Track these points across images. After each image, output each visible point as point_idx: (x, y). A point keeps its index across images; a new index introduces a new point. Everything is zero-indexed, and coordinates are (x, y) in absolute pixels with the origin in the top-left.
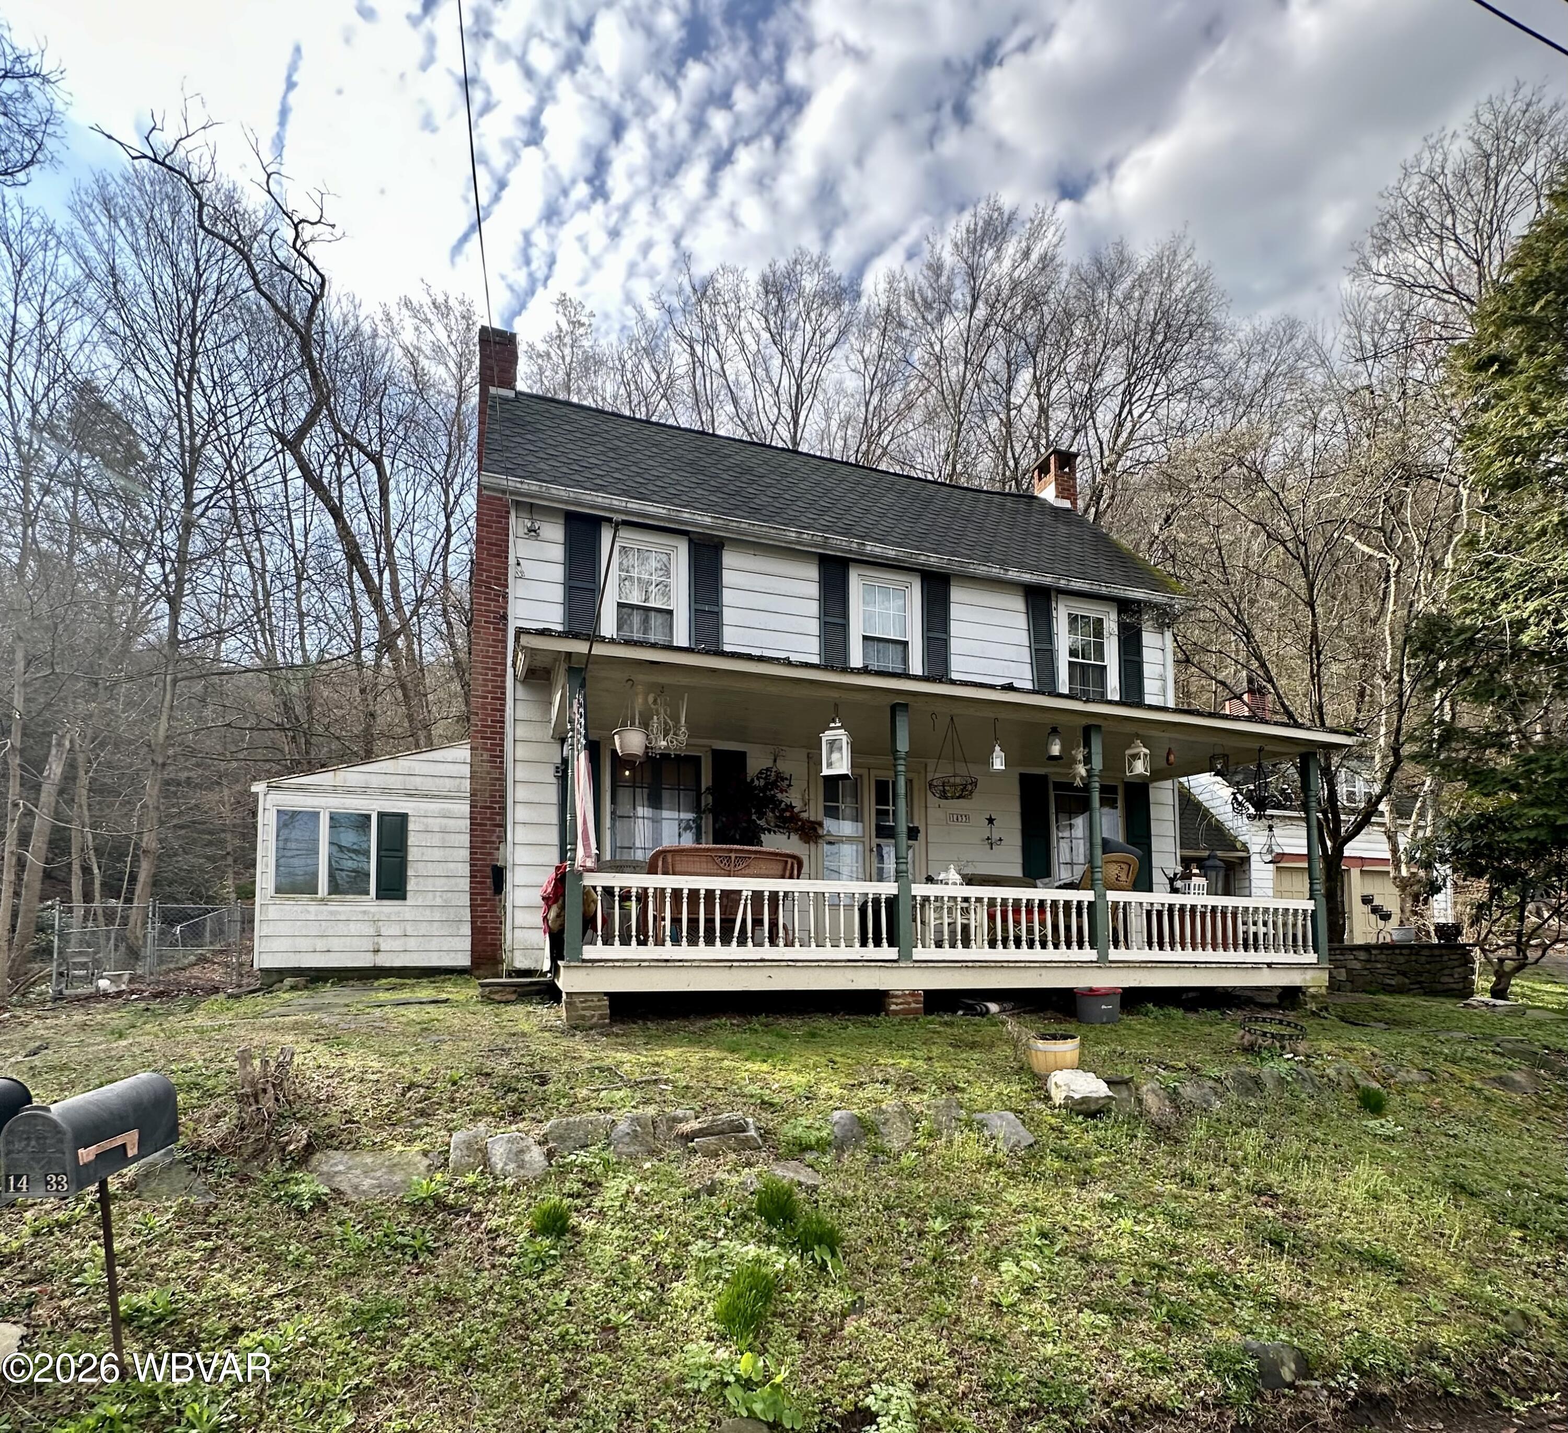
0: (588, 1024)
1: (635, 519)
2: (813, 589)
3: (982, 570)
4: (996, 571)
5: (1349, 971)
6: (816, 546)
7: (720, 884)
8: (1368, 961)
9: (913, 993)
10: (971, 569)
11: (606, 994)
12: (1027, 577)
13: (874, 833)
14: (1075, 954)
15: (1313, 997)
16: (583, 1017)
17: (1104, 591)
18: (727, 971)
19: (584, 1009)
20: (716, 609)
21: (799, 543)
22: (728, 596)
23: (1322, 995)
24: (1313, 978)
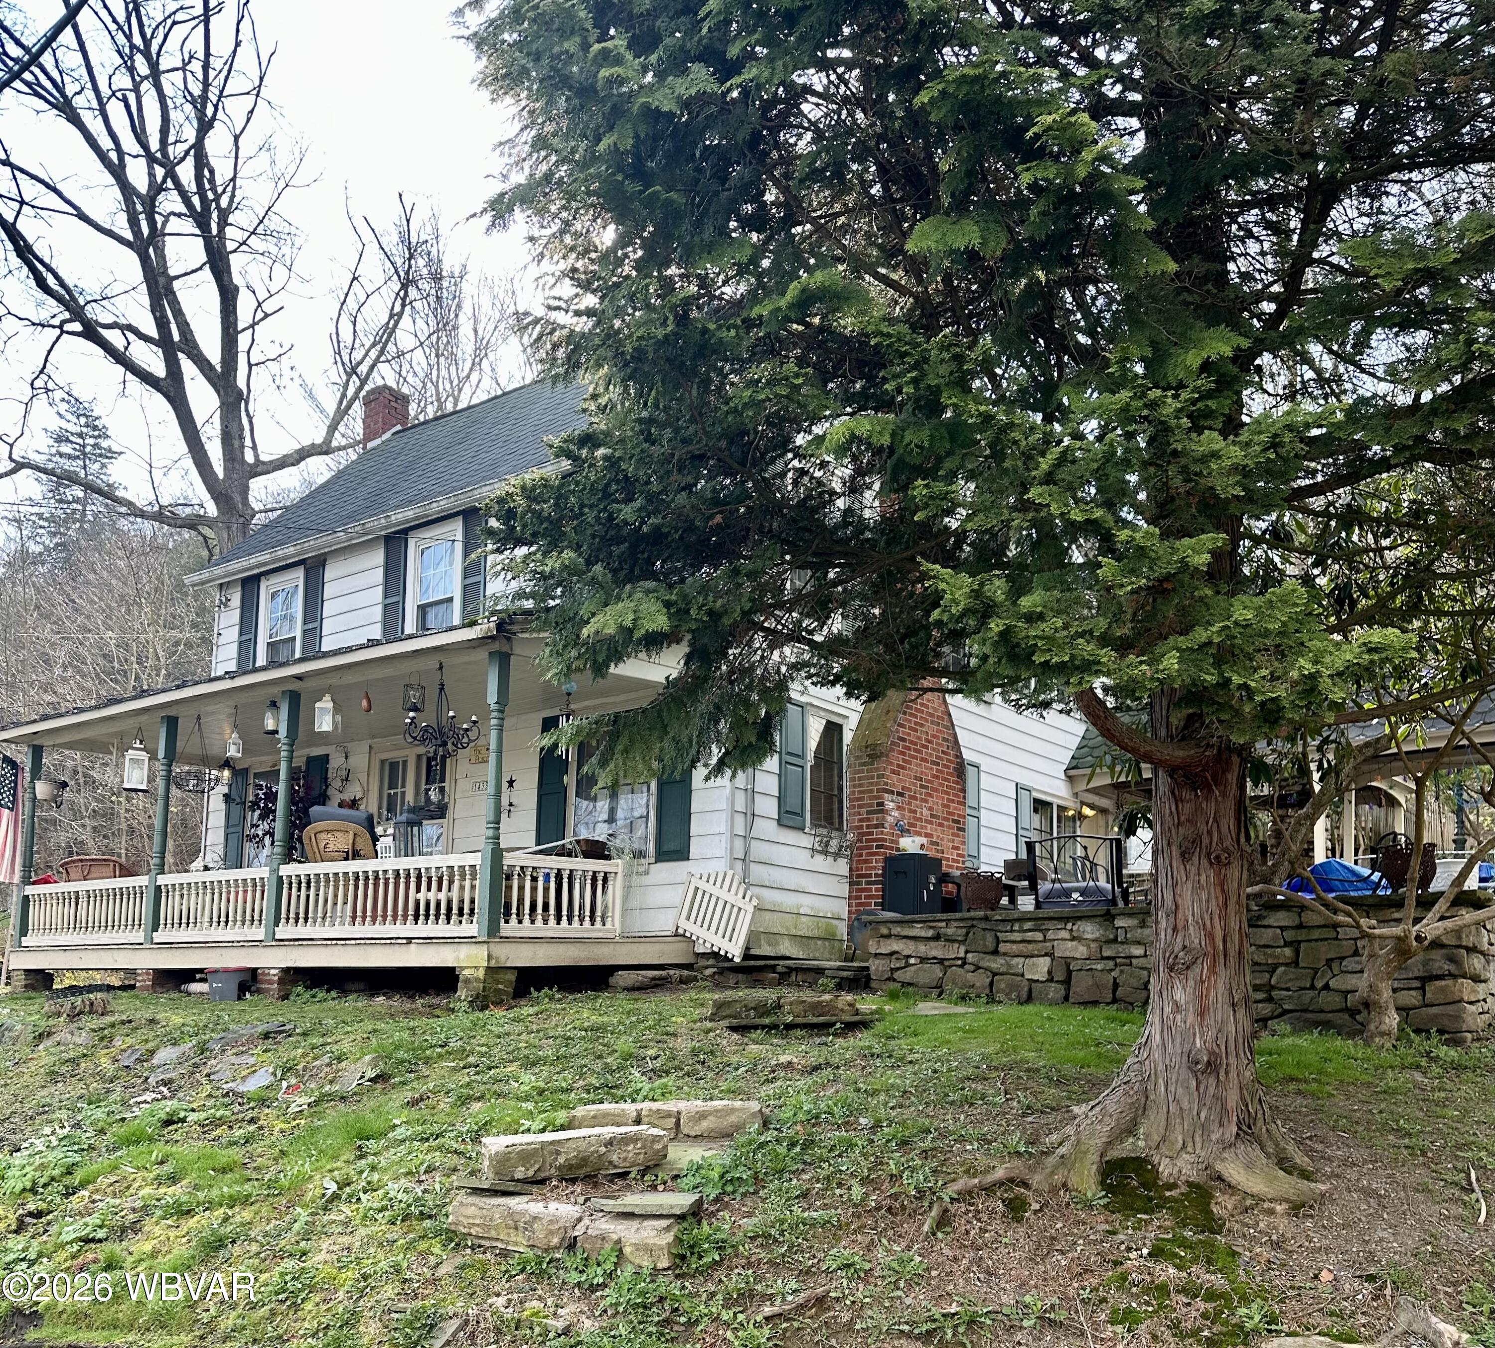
2: (379, 580)
5: (1058, 964)
8: (1111, 941)
14: (252, 933)
20: (316, 625)
23: (477, 979)
24: (468, 957)
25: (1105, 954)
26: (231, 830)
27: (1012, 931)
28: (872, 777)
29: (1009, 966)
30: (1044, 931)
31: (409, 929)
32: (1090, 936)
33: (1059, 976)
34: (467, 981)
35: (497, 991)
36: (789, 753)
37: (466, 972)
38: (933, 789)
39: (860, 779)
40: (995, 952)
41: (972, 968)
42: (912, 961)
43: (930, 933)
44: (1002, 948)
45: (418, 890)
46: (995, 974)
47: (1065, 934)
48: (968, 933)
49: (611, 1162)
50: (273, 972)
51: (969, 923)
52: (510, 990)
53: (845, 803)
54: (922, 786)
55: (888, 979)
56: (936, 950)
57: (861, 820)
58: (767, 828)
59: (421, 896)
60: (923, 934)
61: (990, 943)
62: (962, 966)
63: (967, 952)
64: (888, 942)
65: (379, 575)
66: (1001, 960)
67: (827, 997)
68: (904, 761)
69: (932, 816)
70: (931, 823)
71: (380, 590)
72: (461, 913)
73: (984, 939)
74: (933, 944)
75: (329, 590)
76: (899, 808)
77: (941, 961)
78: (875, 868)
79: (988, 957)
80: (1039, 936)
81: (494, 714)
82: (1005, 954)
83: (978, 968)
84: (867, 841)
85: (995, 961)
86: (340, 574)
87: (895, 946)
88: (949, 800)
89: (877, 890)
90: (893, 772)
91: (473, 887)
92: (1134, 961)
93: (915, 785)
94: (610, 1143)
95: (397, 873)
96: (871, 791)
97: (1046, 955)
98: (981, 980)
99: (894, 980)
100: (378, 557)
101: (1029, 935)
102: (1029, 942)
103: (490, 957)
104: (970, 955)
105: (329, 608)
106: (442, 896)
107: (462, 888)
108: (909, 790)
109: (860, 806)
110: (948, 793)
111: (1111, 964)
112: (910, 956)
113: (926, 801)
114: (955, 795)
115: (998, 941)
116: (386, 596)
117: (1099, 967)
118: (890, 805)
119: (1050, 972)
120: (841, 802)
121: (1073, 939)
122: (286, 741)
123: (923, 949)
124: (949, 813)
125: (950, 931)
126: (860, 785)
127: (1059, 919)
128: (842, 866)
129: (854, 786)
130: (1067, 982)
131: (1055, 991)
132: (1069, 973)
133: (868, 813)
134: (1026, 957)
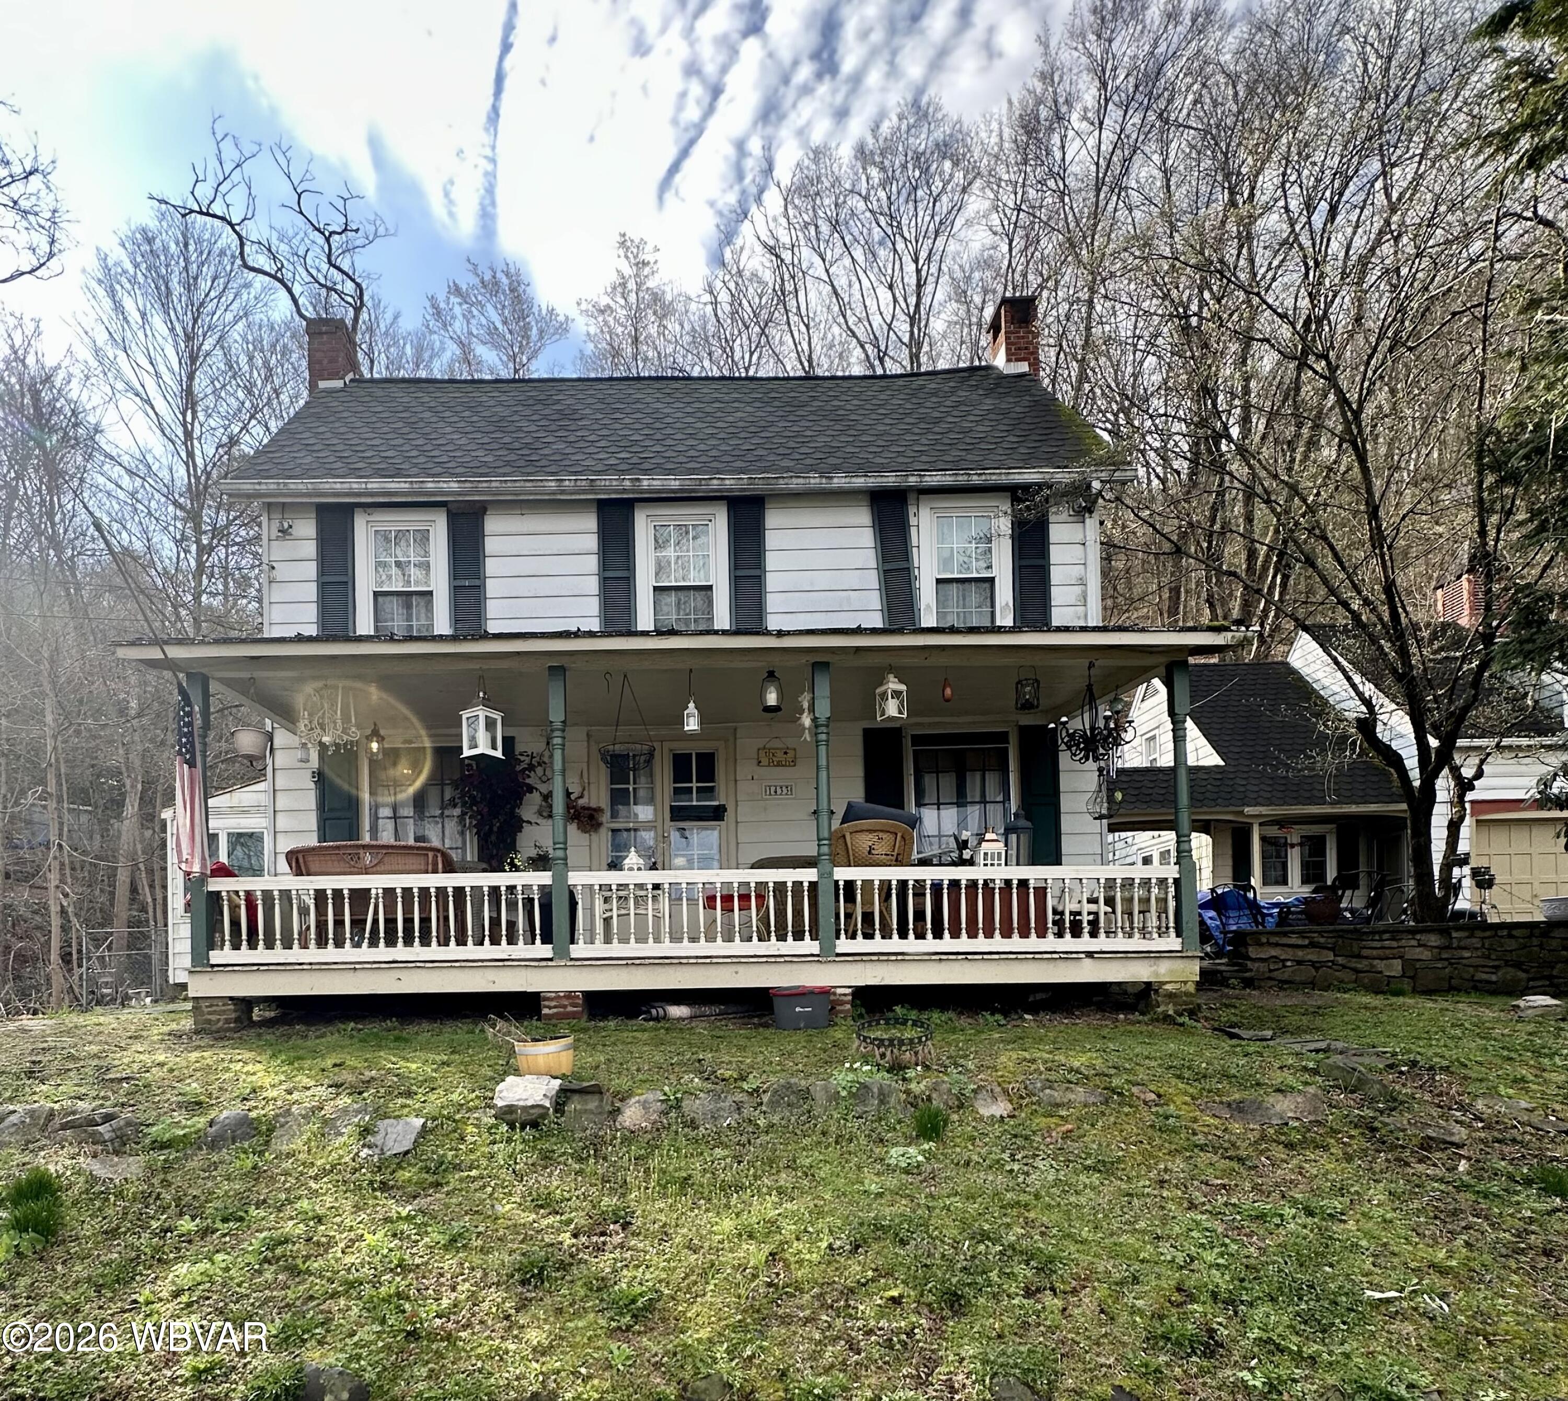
0: (214, 1028)
1: (381, 500)
2: (591, 542)
3: (796, 484)
4: (815, 481)
5: (1408, 964)
6: (584, 492)
7: (348, 883)
8: (1448, 947)
9: (569, 995)
10: (782, 485)
11: (231, 998)
12: (859, 482)
13: (667, 815)
14: (790, 946)
15: (1171, 996)
16: (209, 1022)
17: (976, 480)
18: (351, 973)
19: (210, 1013)
20: (477, 582)
21: (563, 492)
22: (491, 566)
23: (1184, 994)
24: (1171, 972)
25: (1443, 957)
26: (329, 814)
29: (1372, 966)
32: (1432, 944)
33: (1410, 971)
37: (1168, 987)
40: (1359, 956)
41: (1341, 968)
42: (1289, 964)
43: (1306, 942)
44: (1364, 952)
46: (1359, 973)
47: (1414, 943)
48: (1336, 942)
50: (839, 990)
55: (1268, 978)
56: (1311, 955)
60: (1300, 942)
62: (1331, 967)
63: (1335, 956)
64: (1268, 949)
65: (589, 542)
66: (1365, 962)
71: (592, 560)
74: (1307, 950)
77: (1313, 964)
79: (1353, 960)
80: (1394, 944)
82: (1367, 957)
83: (1344, 967)
85: (1359, 963)
87: (1274, 952)
100: (585, 521)
101: (1387, 944)
102: (1386, 948)
104: (1338, 959)
105: (495, 567)
112: (1287, 960)
115: (1361, 948)
116: (604, 568)
123: (1298, 954)
125: (1322, 940)
134: (1384, 959)
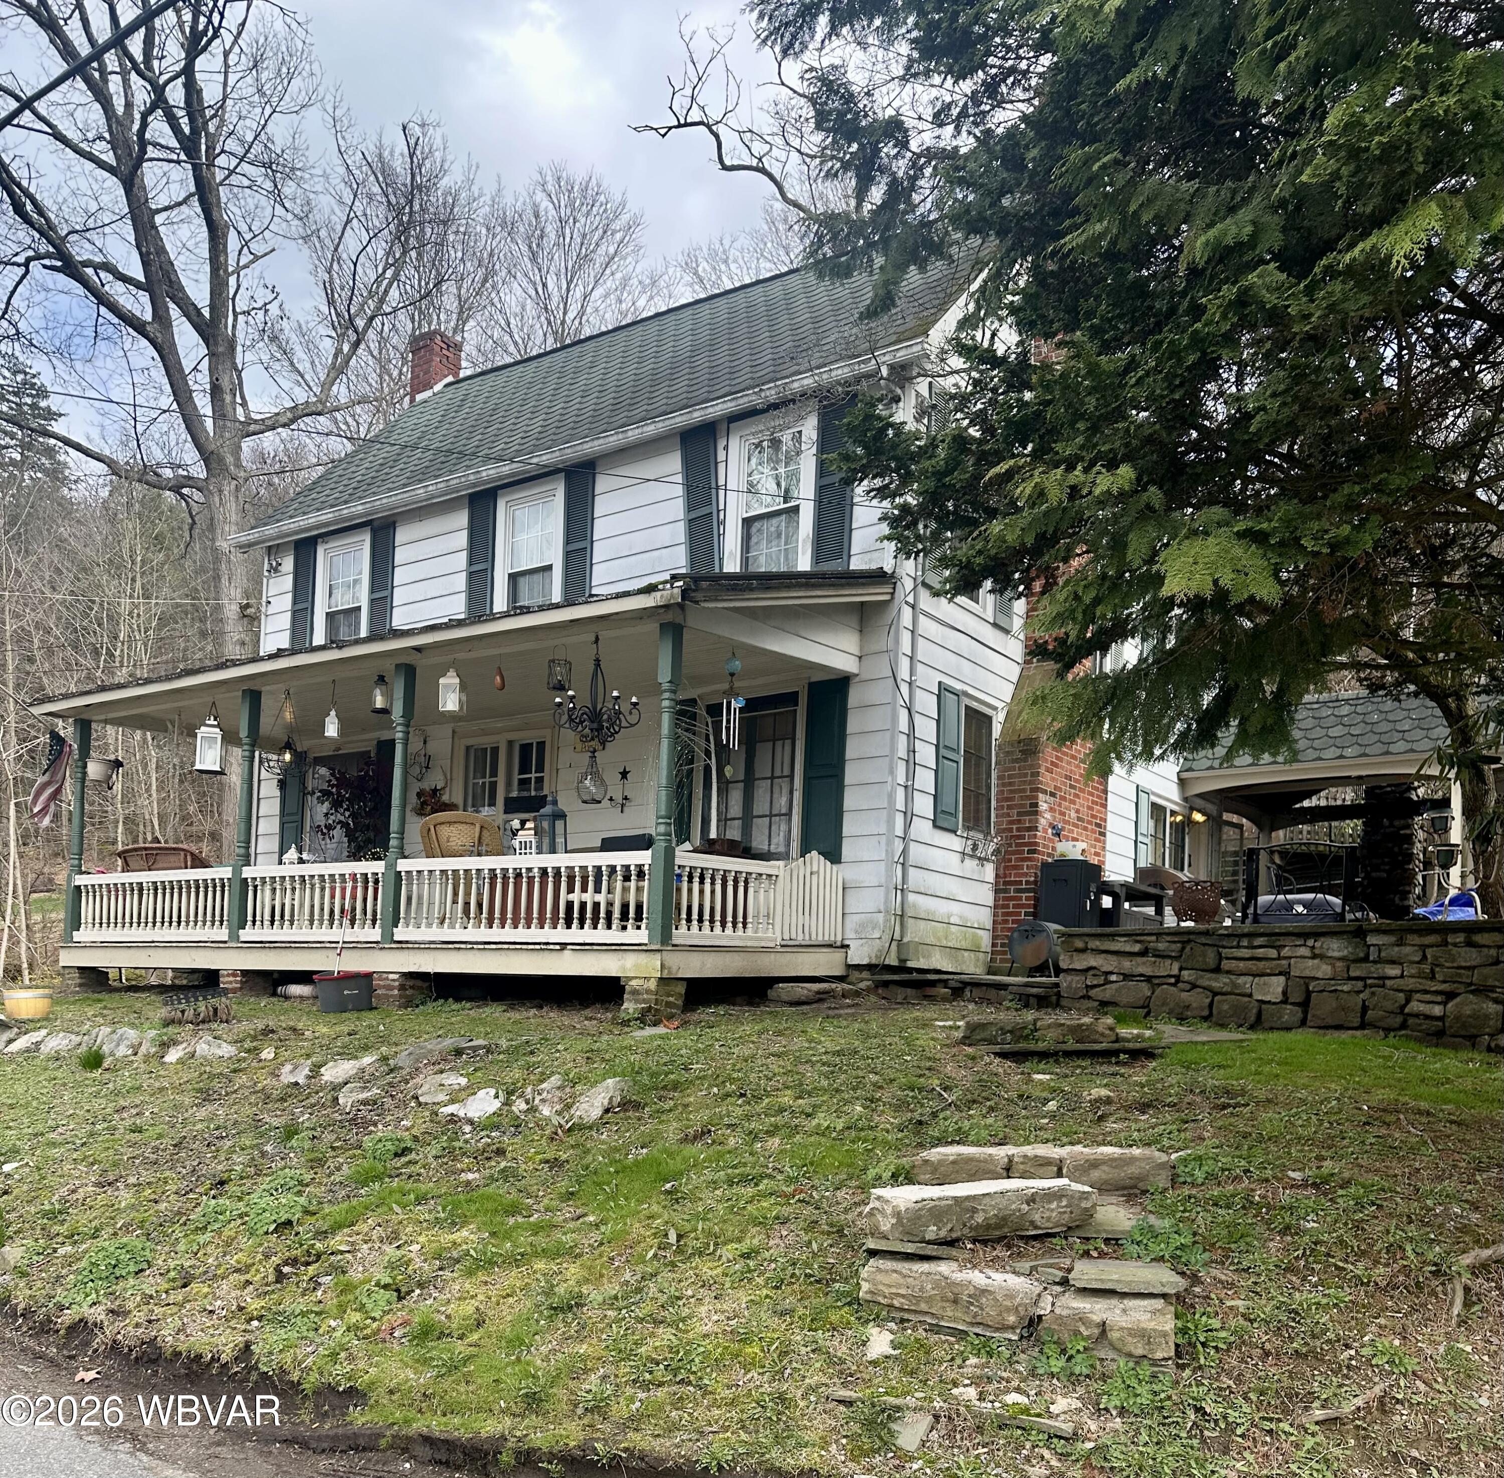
5: (1294, 984)
6: (447, 493)
8: (1361, 961)
9: (234, 973)
18: (129, 950)
21: (432, 497)
23: (648, 991)
24: (636, 966)
25: (1352, 974)
26: (286, 819)
27: (1238, 947)
28: (1026, 775)
29: (1234, 985)
30: (1279, 948)
31: (561, 934)
32: (1336, 954)
33: (1296, 996)
34: (635, 992)
35: (668, 1004)
36: (946, 747)
37: (633, 983)
38: (1081, 790)
39: (1010, 777)
40: (1217, 970)
41: (1188, 987)
42: (1113, 978)
43: (1137, 948)
44: (1226, 965)
45: (571, 890)
46: (1215, 994)
47: (1304, 951)
48: (1183, 949)
49: (1032, 1222)
50: (391, 976)
51: (1185, 938)
52: (680, 1003)
53: (993, 803)
54: (1071, 786)
55: (1083, 997)
56: (1143, 966)
57: (1012, 822)
58: (923, 828)
59: (575, 897)
60: (1128, 948)
61: (1211, 957)
62: (1174, 985)
63: (1181, 969)
64: (1084, 956)
65: (462, 539)
66: (1224, 980)
67: (1086, 1020)
68: (1057, 758)
69: (1079, 819)
70: (1076, 826)
71: (463, 556)
72: (624, 916)
73: (1204, 955)
74: (1140, 960)
75: (400, 556)
76: (1051, 810)
77: (1149, 979)
78: (1026, 875)
79: (1208, 975)
80: (1273, 953)
81: (667, 695)
82: (1228, 972)
83: (1194, 986)
84: (1017, 845)
85: (1216, 980)
86: (416, 538)
87: (1093, 961)
88: (1093, 802)
89: (1027, 898)
90: (1048, 770)
91: (639, 890)
92: (1388, 983)
93: (1065, 784)
94: (1031, 1200)
95: (544, 872)
96: (1024, 790)
97: (1280, 974)
98: (1197, 1000)
99: (1089, 998)
100: (461, 519)
101: (1260, 952)
102: (1259, 959)
103: (662, 966)
104: (1185, 974)
105: (400, 576)
106: (601, 898)
107: (625, 890)
108: (1060, 789)
109: (1009, 807)
110: (1092, 795)
111: (1360, 984)
112: (1112, 973)
113: (1074, 803)
114: (1099, 797)
115: (1220, 958)
116: (471, 562)
117: (1345, 988)
118: (1043, 806)
119: (1284, 993)
120: (989, 801)
121: (1314, 957)
122: (401, 721)
123: (1127, 965)
124: (1093, 816)
125: (1161, 946)
126: (1010, 784)
127: (1298, 935)
128: (989, 872)
129: (1004, 785)
130: (1305, 1005)
131: (1290, 1014)
132: (1308, 993)
133: (1019, 814)
134: (1254, 976)
